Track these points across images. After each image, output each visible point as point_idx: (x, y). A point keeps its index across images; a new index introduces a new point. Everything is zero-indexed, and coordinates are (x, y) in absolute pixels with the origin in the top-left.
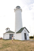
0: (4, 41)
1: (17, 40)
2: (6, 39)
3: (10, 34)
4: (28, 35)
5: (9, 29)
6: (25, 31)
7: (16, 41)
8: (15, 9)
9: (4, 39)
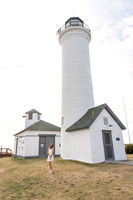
0: (15, 165)
1: (71, 161)
2: (27, 158)
3: (41, 136)
4: (118, 139)
5: (39, 114)
6: (106, 120)
7: (69, 167)
8: (63, 28)
9: (16, 158)
